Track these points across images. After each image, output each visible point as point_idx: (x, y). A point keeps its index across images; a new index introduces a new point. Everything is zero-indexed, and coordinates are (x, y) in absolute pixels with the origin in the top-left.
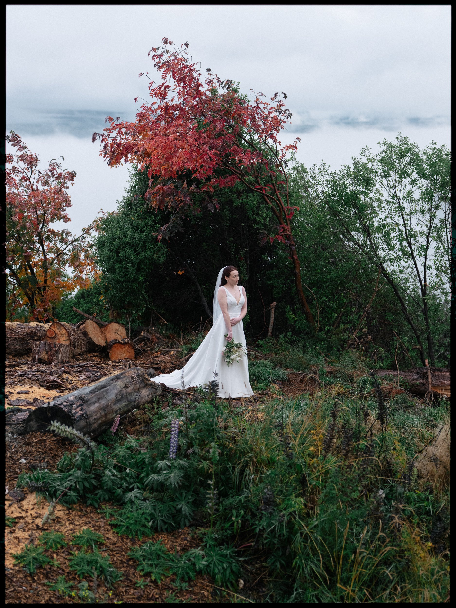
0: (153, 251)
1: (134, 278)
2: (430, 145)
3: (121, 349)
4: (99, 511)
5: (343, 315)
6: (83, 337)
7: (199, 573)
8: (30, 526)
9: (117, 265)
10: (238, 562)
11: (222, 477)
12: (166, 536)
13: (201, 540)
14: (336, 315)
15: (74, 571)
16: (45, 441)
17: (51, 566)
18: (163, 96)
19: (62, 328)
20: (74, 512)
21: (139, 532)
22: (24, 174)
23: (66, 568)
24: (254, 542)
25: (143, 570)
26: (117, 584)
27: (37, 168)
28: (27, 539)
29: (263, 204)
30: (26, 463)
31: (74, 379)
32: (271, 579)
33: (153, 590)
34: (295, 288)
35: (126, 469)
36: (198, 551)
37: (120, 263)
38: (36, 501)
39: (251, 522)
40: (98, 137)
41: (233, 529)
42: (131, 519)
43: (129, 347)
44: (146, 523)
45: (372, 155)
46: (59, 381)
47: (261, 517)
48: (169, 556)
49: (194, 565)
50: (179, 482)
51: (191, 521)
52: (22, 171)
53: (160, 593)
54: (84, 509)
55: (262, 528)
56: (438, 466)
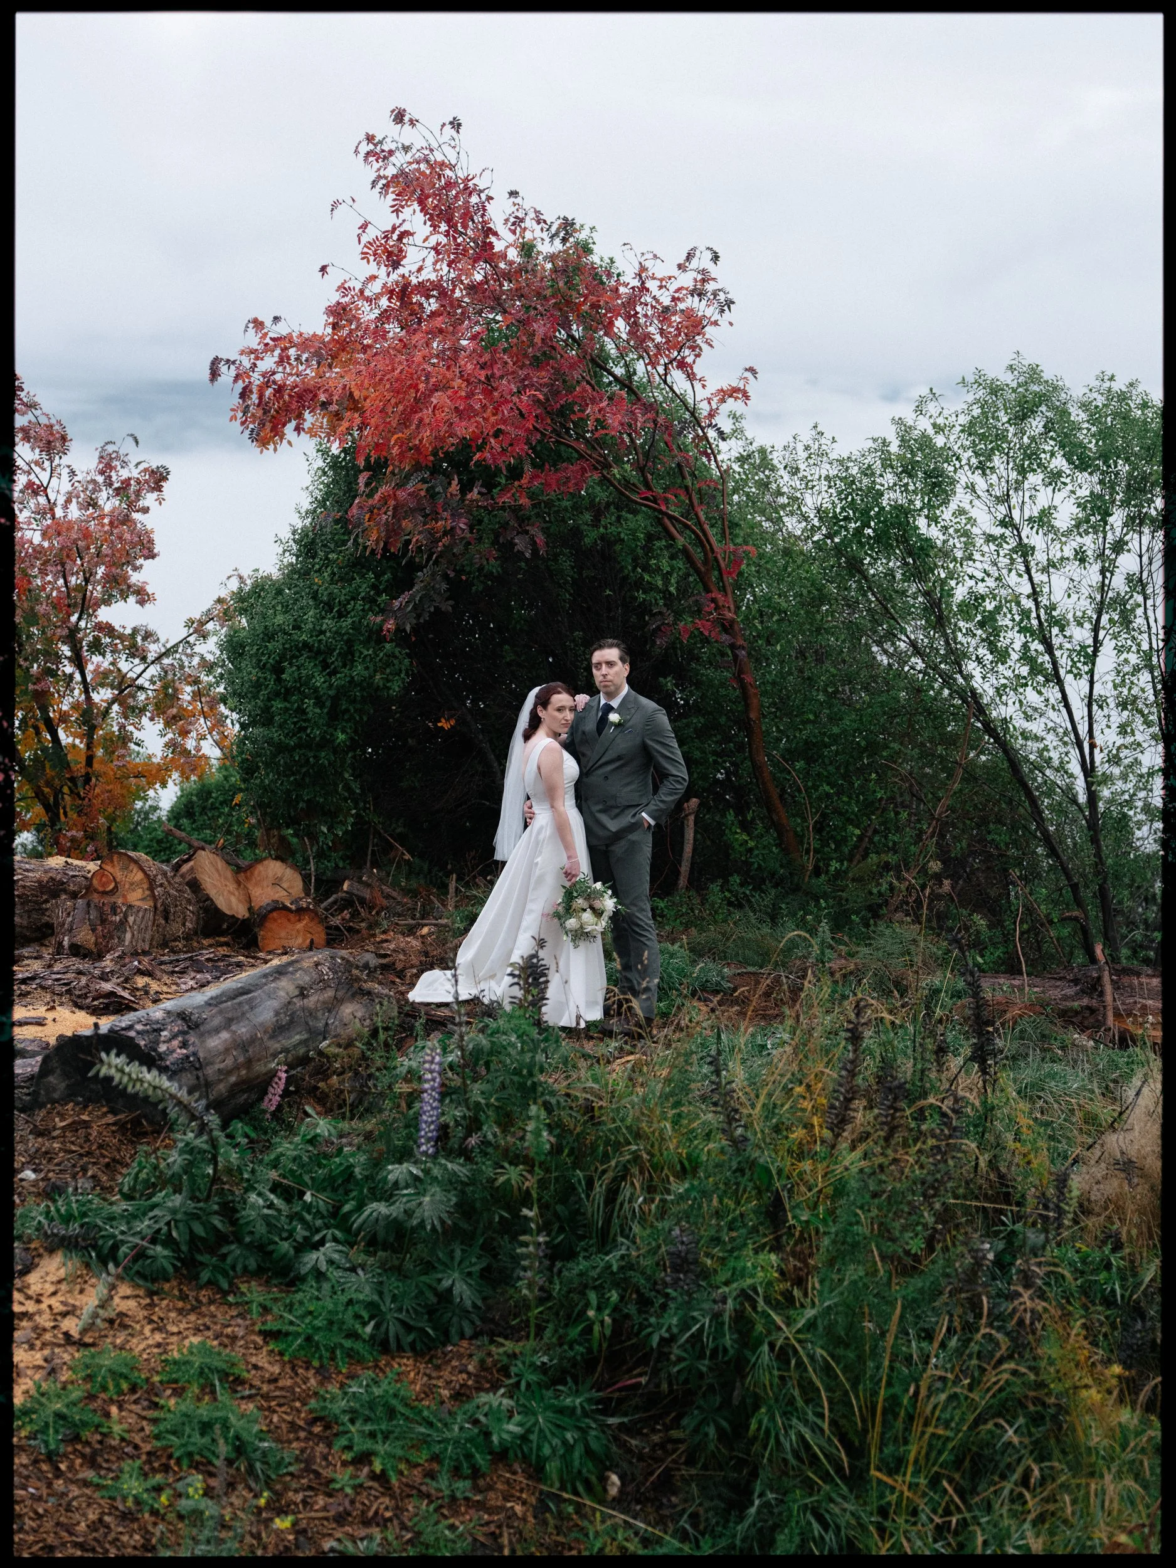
0: (371, 666)
1: (323, 738)
2: (1098, 383)
3: (290, 926)
4: (231, 1299)
5: (876, 832)
6: (188, 894)
7: (501, 1456)
8: (48, 1337)
9: (278, 704)
10: (603, 1427)
11: (559, 1208)
12: (411, 1362)
13: (505, 1371)
14: (857, 832)
15: (165, 1448)
16: (86, 1125)
17: (104, 1435)
18: (394, 259)
19: (132, 866)
20: (165, 1302)
21: (338, 1352)
22: (32, 477)
23: (143, 1440)
24: (645, 1373)
25: (349, 1448)
26: (280, 1482)
27: (66, 460)
28: (40, 1367)
29: (659, 539)
30: (36, 1181)
31: (165, 989)
32: (693, 1472)
33: (376, 1498)
34: (748, 763)
35: (304, 1193)
36: (497, 1400)
37: (285, 700)
38: (62, 1273)
39: (637, 1319)
40: (223, 369)
41: (588, 1341)
42: (316, 1318)
43: (312, 920)
44: (357, 1326)
45: (946, 413)
46: (126, 994)
47: (664, 1307)
48: (421, 1411)
49: (487, 1434)
50: (444, 1216)
51: (478, 1323)
52: (26, 468)
53: (397, 1507)
54: (192, 1294)
55: (667, 1335)
56: (1136, 1180)
